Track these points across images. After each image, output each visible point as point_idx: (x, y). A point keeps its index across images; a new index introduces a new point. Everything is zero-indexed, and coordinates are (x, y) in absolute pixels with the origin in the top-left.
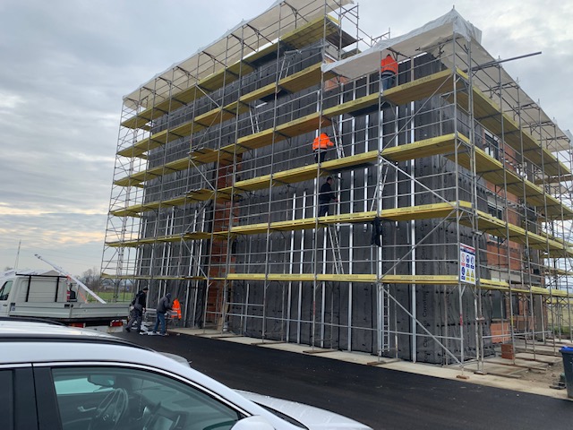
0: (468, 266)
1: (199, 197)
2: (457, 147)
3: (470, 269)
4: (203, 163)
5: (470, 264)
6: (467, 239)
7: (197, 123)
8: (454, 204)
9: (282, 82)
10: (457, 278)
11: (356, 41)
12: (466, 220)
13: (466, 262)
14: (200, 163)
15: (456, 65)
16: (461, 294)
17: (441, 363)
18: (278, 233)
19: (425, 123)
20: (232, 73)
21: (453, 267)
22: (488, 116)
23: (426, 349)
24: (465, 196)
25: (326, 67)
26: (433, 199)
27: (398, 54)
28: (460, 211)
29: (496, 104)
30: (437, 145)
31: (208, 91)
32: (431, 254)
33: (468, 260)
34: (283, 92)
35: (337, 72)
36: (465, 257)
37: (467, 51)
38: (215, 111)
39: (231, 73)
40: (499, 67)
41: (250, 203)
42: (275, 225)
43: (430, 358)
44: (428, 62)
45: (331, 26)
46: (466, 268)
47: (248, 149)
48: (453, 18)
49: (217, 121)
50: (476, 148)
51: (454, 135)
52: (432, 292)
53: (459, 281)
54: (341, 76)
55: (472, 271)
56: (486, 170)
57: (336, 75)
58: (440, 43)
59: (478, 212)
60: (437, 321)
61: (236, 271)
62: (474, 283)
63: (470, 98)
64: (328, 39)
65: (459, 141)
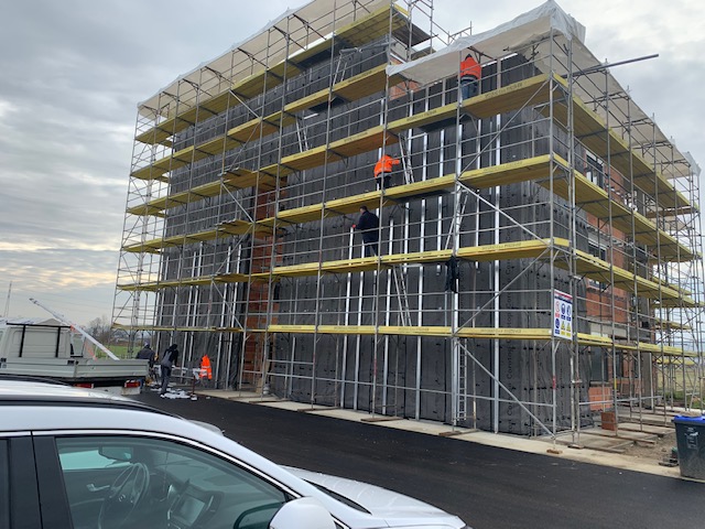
0: (563, 317)
1: (233, 230)
2: (552, 171)
3: (566, 322)
4: (238, 188)
5: (566, 315)
6: (563, 285)
7: (231, 138)
8: (548, 241)
9: (337, 87)
10: (550, 332)
11: (430, 38)
12: (562, 261)
13: (561, 313)
14: (234, 188)
15: (552, 69)
16: (554, 351)
17: (528, 434)
18: (331, 276)
19: (514, 141)
20: (274, 76)
21: (545, 319)
22: (591, 134)
23: (510, 417)
24: (561, 231)
25: (392, 69)
26: (523, 235)
27: (481, 54)
28: (555, 250)
29: (601, 117)
30: (528, 168)
31: (245, 98)
32: (519, 303)
33: (563, 310)
34: (339, 100)
35: (406, 76)
36: (560, 306)
37: (567, 52)
38: (254, 122)
39: (273, 74)
40: (606, 73)
41: (296, 238)
42: (328, 265)
43: (515, 428)
44: (518, 65)
45: (399, 18)
46: (561, 320)
47: (295, 170)
48: (550, 11)
49: (256, 136)
50: (576, 172)
51: (549, 156)
52: (520, 348)
53: (552, 335)
54: (410, 80)
55: (568, 324)
56: (587, 200)
57: (405, 79)
58: (533, 42)
59: (576, 251)
60: (525, 384)
61: (279, 321)
62: (571, 338)
63: (570, 111)
64: (395, 34)
65: (555, 164)
